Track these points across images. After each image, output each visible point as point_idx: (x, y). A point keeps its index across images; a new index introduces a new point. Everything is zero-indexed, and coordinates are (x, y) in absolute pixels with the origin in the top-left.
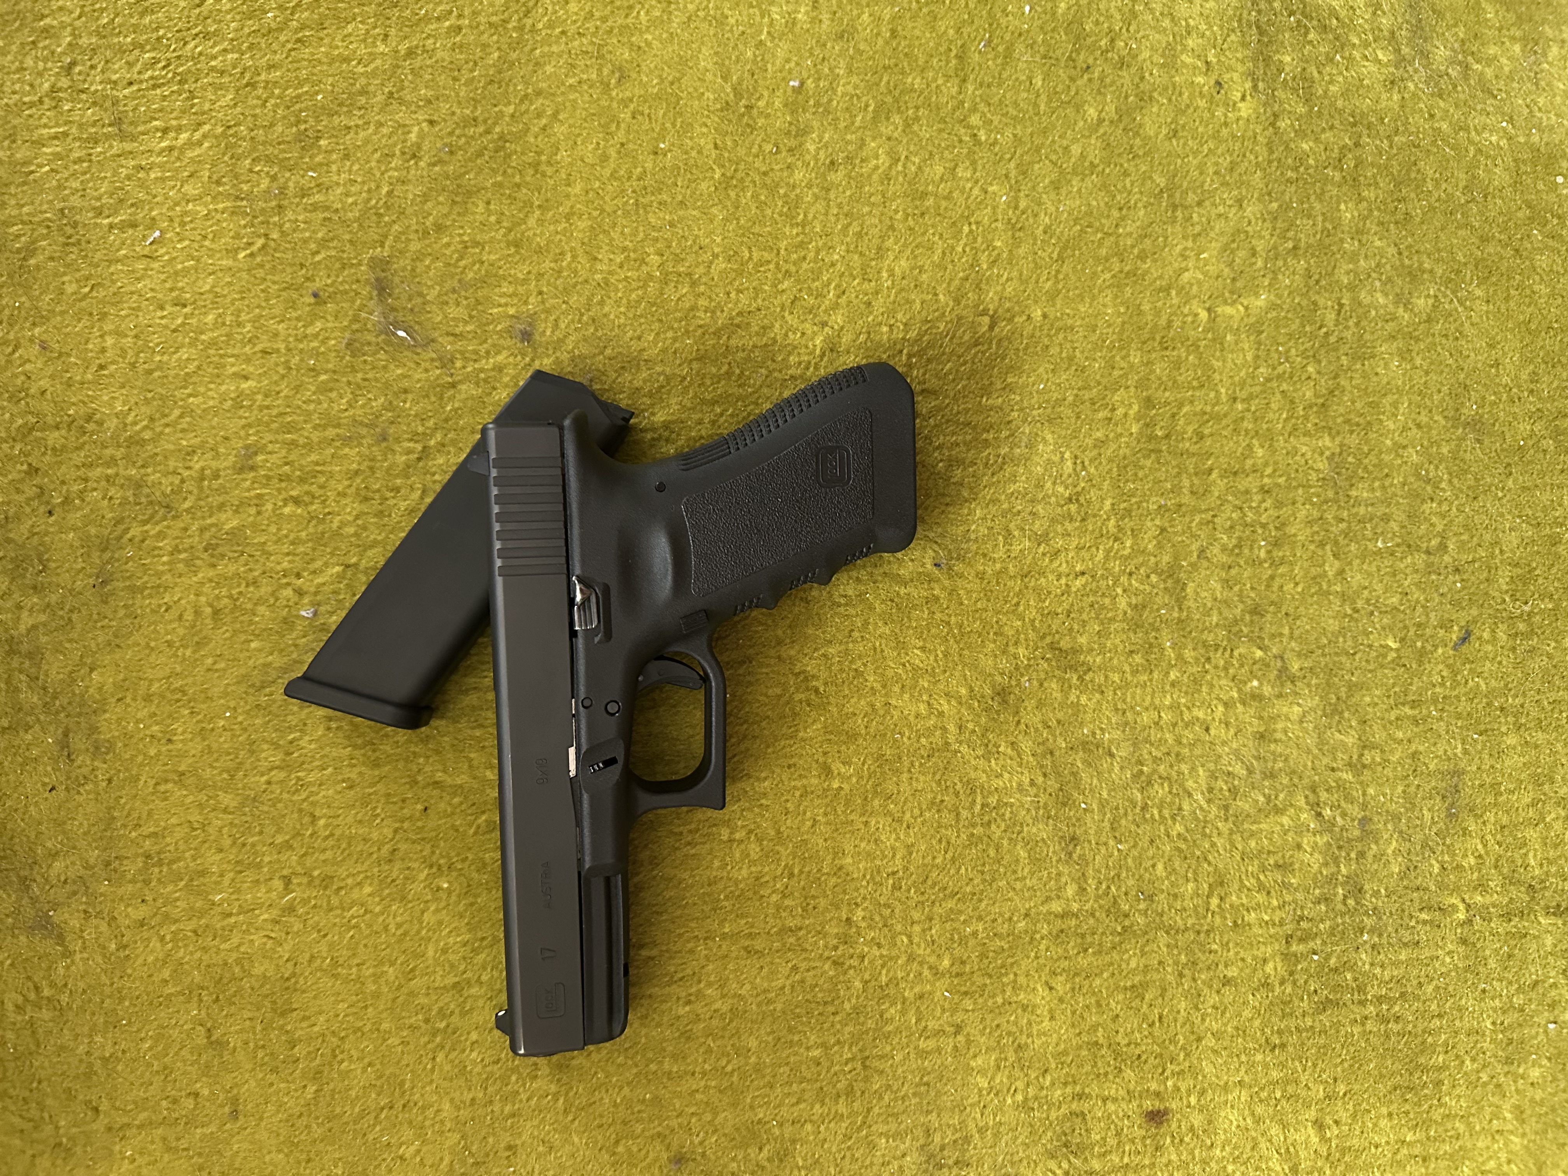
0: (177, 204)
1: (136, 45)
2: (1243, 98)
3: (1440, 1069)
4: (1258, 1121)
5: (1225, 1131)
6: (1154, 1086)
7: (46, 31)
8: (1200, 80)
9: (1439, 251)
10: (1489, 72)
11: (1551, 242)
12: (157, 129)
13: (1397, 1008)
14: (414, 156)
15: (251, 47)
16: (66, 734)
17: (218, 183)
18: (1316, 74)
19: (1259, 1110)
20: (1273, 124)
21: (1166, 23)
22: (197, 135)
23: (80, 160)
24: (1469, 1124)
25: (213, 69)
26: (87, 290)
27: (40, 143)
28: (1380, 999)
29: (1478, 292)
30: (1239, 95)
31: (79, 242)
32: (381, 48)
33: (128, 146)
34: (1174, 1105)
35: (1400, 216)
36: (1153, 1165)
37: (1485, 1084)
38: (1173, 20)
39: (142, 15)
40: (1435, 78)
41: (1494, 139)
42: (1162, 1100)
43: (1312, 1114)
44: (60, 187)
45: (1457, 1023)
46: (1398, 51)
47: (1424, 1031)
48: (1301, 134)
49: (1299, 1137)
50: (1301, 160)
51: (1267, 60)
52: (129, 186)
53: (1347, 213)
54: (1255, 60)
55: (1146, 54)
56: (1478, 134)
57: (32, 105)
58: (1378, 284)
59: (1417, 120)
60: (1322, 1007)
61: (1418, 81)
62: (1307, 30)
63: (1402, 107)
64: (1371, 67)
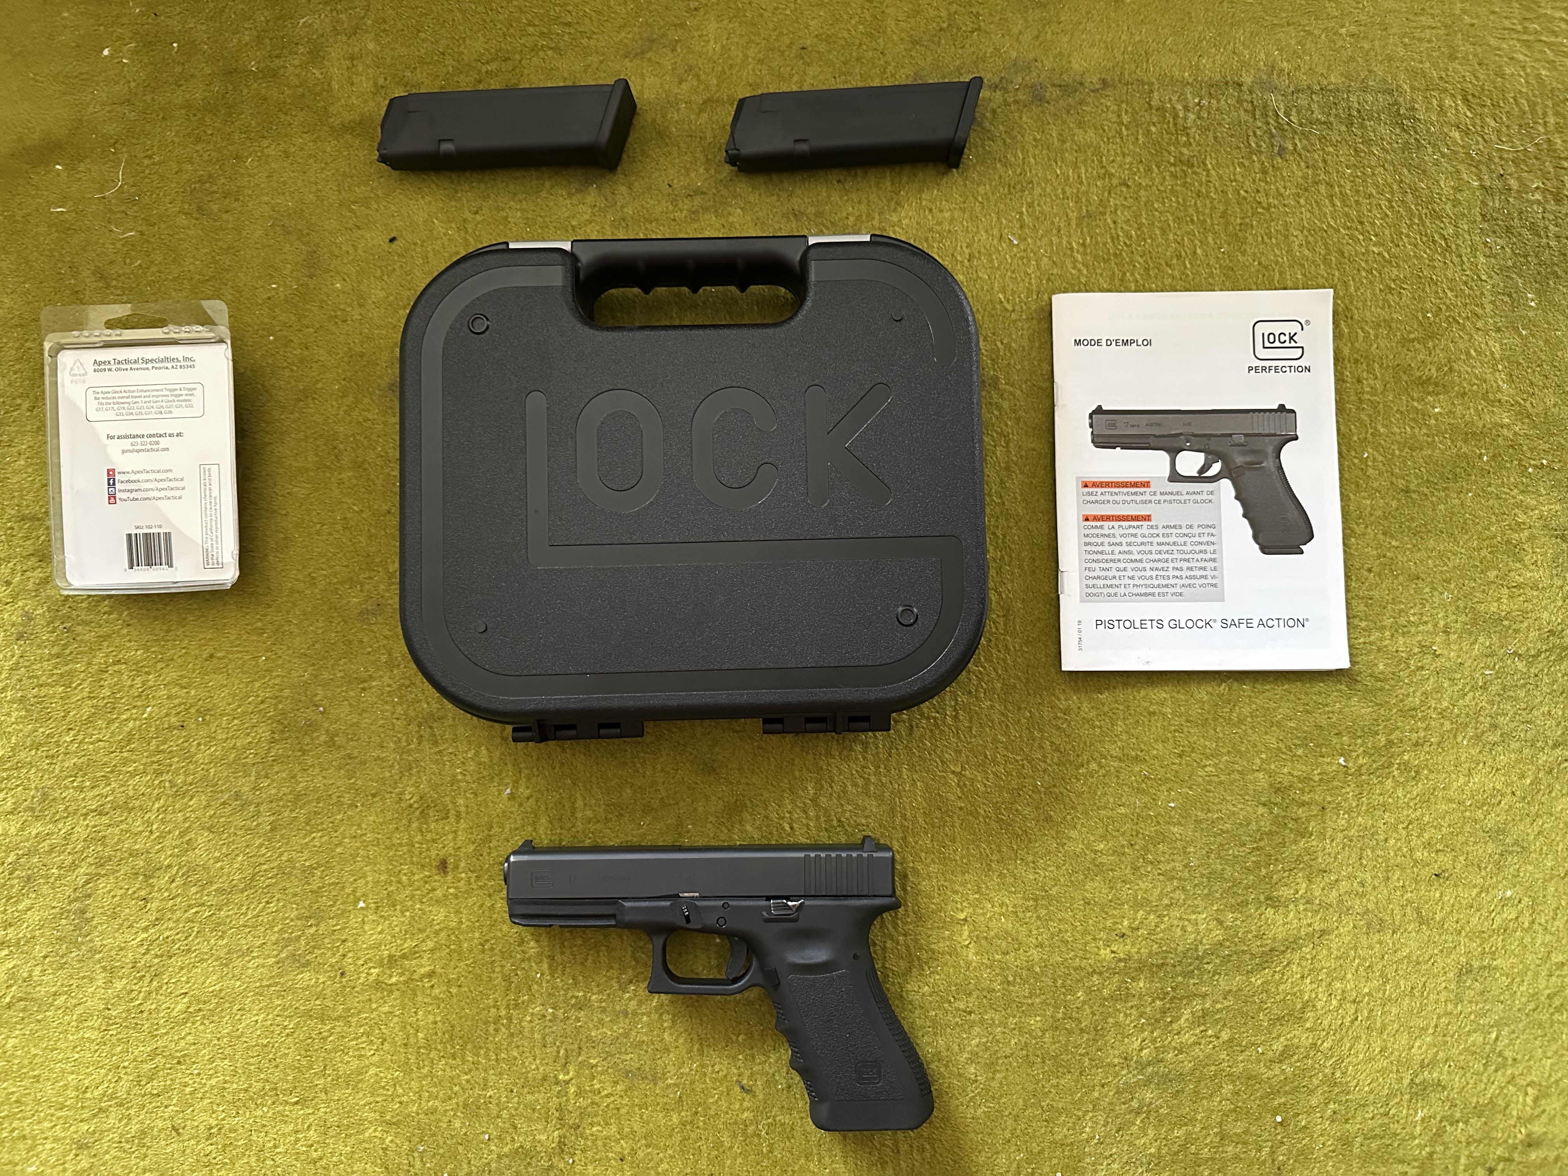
0: (1035, 254)
1: (1140, 226)
2: (1113, 952)
3: (463, 1058)
4: (437, 933)
5: (431, 911)
6: (462, 864)
7: (1149, 170)
8: (1126, 923)
9: (1008, 1085)
10: (1134, 1129)
11: (1015, 1165)
12: (1085, 240)
13: (503, 1030)
16: (703, 193)
17: (1049, 280)
18: (1130, 1004)
19: (443, 934)
20: (1094, 972)
21: (1166, 901)
22: (1080, 266)
23: (1064, 192)
24: (426, 1076)
25: (1125, 274)
26: (980, 199)
27: (1076, 167)
28: (510, 1019)
29: (980, 1111)
30: (1115, 949)
31: (1010, 193)
33: (1073, 223)
34: (449, 878)
35: (1031, 1058)
36: (412, 863)
37: (451, 1089)
38: (1167, 905)
39: (1161, 229)
40: (1130, 1089)
41: (1087, 1129)
42: (453, 870)
43: (439, 970)
44: (1047, 181)
45: (492, 1072)
46: (1149, 1064)
47: (487, 1049)
48: (1089, 991)
49: (424, 961)
50: (1070, 990)
51: (1139, 970)
52: (1047, 223)
53: (1035, 1022)
54: (1140, 961)
55: (1143, 885)
56: (1091, 1118)
58: (985, 1040)
59: (1099, 1075)
60: (507, 979)
61: (1127, 1077)
62: (1162, 1000)
63: (1109, 1064)
64: (1136, 1045)
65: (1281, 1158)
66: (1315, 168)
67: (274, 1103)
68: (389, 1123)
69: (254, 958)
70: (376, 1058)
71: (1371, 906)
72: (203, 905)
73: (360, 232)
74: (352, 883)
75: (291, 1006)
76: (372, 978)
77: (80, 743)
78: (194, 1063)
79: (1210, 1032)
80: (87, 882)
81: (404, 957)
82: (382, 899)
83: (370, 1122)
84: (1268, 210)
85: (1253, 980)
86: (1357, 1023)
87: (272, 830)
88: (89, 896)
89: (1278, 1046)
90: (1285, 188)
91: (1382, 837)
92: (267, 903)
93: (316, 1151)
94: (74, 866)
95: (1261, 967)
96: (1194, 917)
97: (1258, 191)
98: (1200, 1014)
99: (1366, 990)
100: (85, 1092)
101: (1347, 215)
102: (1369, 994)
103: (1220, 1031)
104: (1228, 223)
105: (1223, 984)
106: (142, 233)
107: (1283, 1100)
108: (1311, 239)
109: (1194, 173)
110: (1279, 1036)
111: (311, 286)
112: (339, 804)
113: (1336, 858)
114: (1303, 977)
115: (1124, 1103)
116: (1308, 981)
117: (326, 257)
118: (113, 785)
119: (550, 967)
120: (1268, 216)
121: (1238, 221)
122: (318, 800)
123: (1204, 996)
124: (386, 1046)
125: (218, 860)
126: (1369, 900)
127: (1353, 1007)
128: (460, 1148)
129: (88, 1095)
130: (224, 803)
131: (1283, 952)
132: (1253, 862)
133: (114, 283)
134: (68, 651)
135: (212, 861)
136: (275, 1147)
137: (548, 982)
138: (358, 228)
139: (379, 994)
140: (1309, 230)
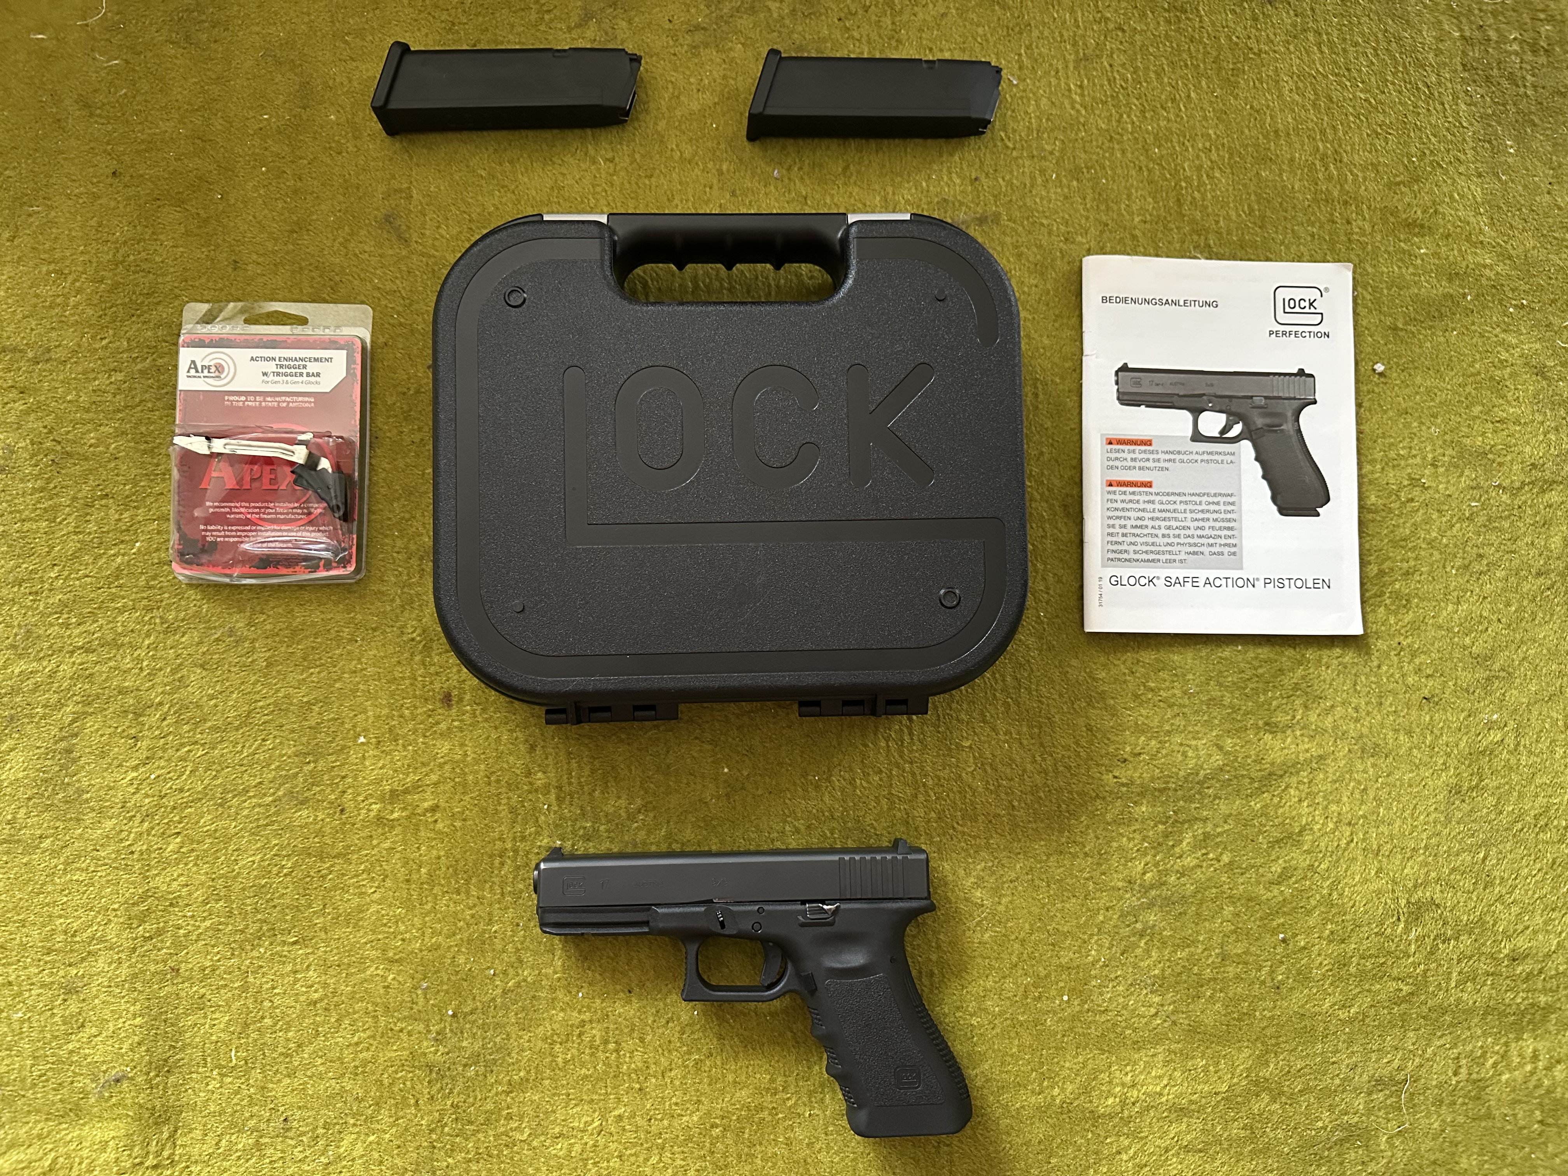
0: (1034, 94)
1: (1136, 69)
2: (1115, 777)
3: (468, 893)
4: (441, 766)
5: (434, 745)
6: (468, 697)
7: (1144, 15)
8: (1128, 749)
9: (1013, 909)
10: (1139, 951)
11: (1022, 989)
12: (1082, 82)
13: (509, 862)
14: (1066, 239)
15: (1136, 139)
16: (704, 29)
17: (1048, 119)
18: (1133, 828)
19: (447, 767)
21: (1167, 727)
22: (1078, 106)
23: (1061, 36)
24: (429, 912)
25: (1121, 116)
26: (979, 40)
29: (987, 936)
30: (1117, 774)
31: (1009, 35)
32: (1137, 219)
33: (1071, 66)
34: (454, 711)
35: (1037, 882)
36: (415, 697)
37: (455, 924)
38: (1168, 731)
39: (1156, 72)
40: (1135, 912)
41: (1093, 952)
42: (458, 703)
43: (442, 804)
44: (1044, 24)
45: (497, 906)
46: (1152, 887)
47: (493, 883)
49: (428, 795)
51: (1142, 794)
52: (1046, 65)
54: (1142, 785)
55: (1144, 712)
56: (1096, 942)
57: (1096, 6)
58: (990, 864)
59: (1104, 899)
60: (513, 811)
61: (1131, 900)
62: (1164, 823)
63: (1113, 888)
64: (1140, 868)
65: (1280, 977)
66: (1303, 15)
67: (271, 944)
68: (392, 961)
69: (250, 798)
70: (376, 896)
71: (1365, 731)
72: (196, 743)
73: (354, 64)
74: (352, 719)
75: (289, 844)
76: (372, 814)
77: (65, 580)
78: (187, 905)
79: (1211, 856)
80: (74, 721)
81: (406, 792)
82: (383, 735)
83: (372, 961)
84: (1259, 55)
85: (1253, 803)
86: (1353, 845)
87: (267, 667)
88: (76, 735)
89: (1277, 868)
90: (1275, 35)
91: (1375, 663)
92: (263, 740)
93: (316, 991)
94: (60, 705)
95: (1260, 791)
96: (1194, 743)
97: (1249, 38)
98: (1201, 837)
99: (1361, 813)
100: (73, 936)
101: (1335, 62)
102: (1364, 817)
103: (1221, 854)
104: (1220, 69)
105: (1224, 808)
106: (127, 62)
107: (1282, 920)
108: (1300, 84)
109: (1187, 18)
110: (1278, 858)
111: (305, 117)
112: (338, 639)
113: (1331, 685)
114: (1300, 801)
115: (1129, 926)
116: (1305, 804)
117: (320, 88)
118: (101, 621)
119: (558, 798)
120: (1259, 61)
121: (1231, 66)
122: (316, 635)
123: (1205, 820)
124: (389, 883)
125: (211, 697)
126: (1363, 725)
127: (1349, 829)
128: (465, 984)
129: (78, 939)
130: (217, 640)
131: (1281, 776)
132: (1252, 689)
133: (98, 112)
134: (52, 485)
135: (205, 699)
136: (274, 988)
137: (555, 812)
138: (352, 59)
139: (380, 831)
140: (1298, 76)
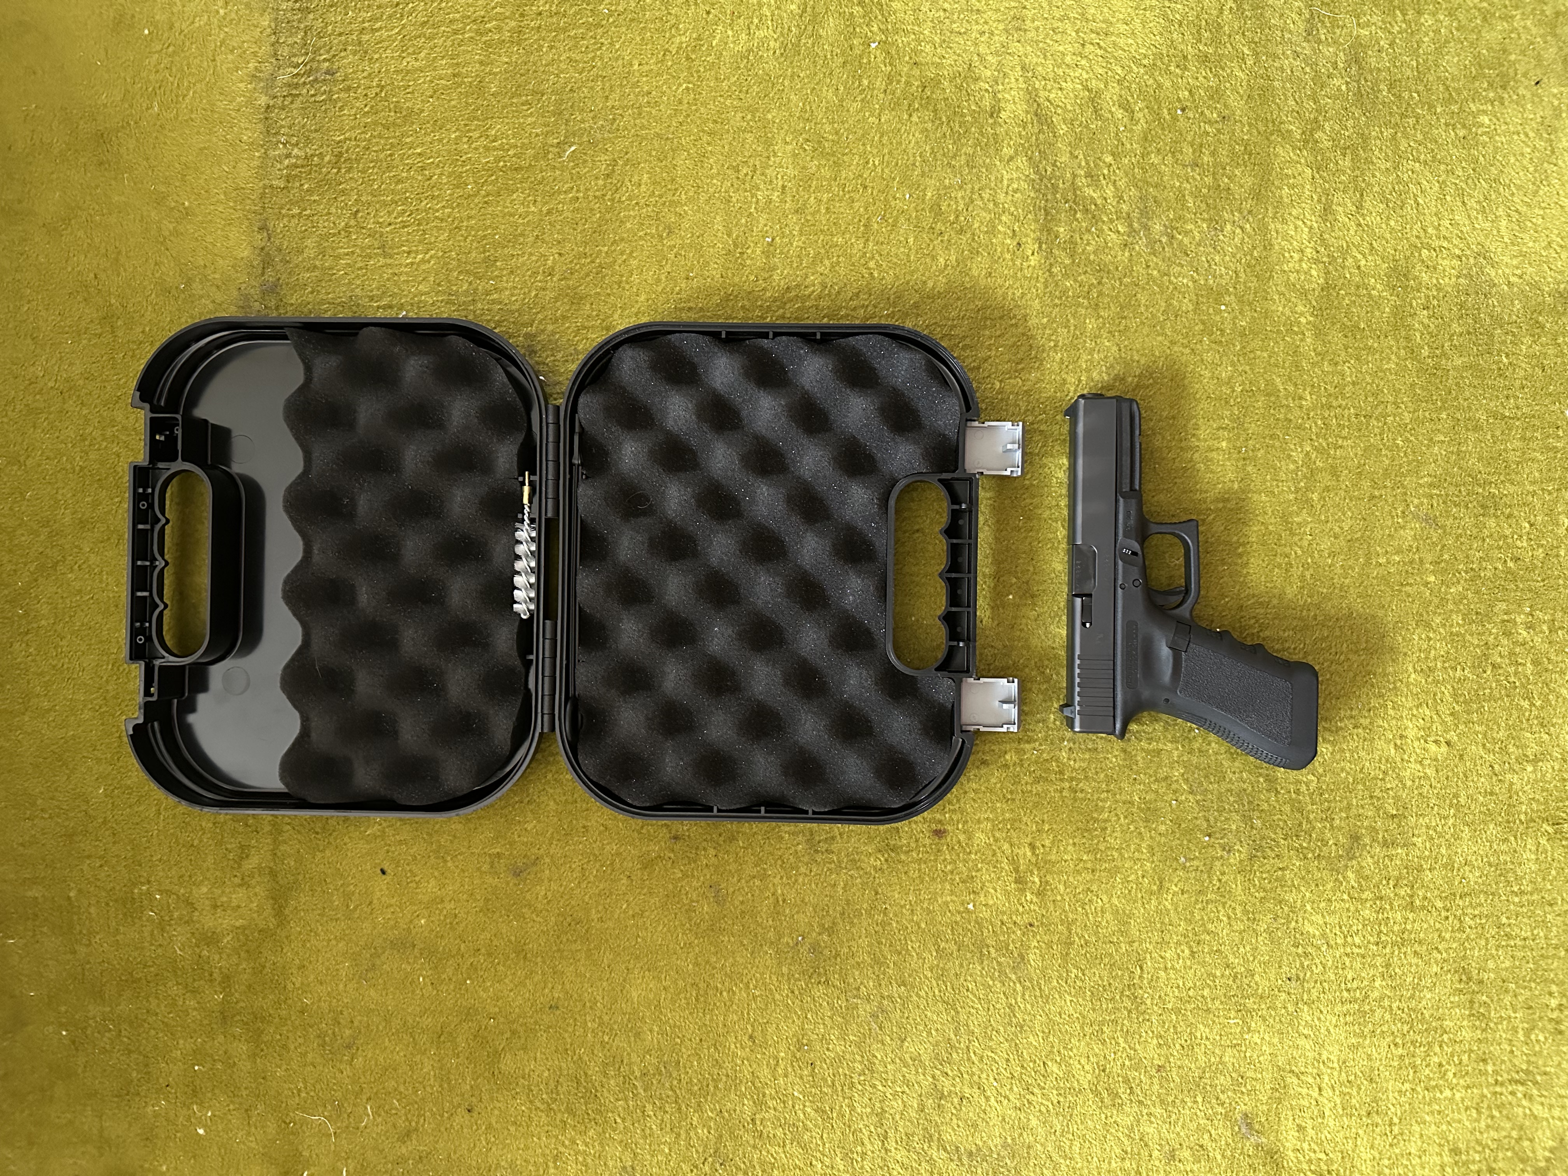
1: (394, 202)
2: (1033, 254)
3: (1106, 821)
4: (997, 841)
5: (978, 844)
6: (938, 816)
7: (343, 192)
8: (1008, 241)
9: (1144, 349)
10: (1186, 241)
11: (1213, 346)
12: (404, 252)
13: (1082, 785)
14: (550, 274)
15: (458, 205)
17: (439, 285)
18: (1078, 240)
19: (997, 835)
20: (1049, 271)
21: (991, 205)
22: (428, 256)
23: (361, 268)
24: (1121, 854)
25: (436, 217)
27: (338, 257)
28: (1072, 779)
30: (1030, 252)
32: (533, 209)
33: (389, 261)
34: (949, 828)
35: (1122, 328)
36: (936, 860)
37: (1132, 832)
38: (994, 205)
39: (397, 183)
40: (1151, 243)
41: (1185, 281)
42: (943, 825)
43: (1028, 840)
44: (350, 283)
45: (1118, 796)
46: (1130, 226)
47: (1098, 799)
48: (1066, 276)
49: (1021, 852)
50: (1064, 292)
51: (1049, 231)
52: (388, 285)
53: (1091, 324)
54: (1041, 231)
55: (976, 225)
56: (1176, 278)
57: (334, 235)
59: (1139, 269)
60: (1037, 780)
61: (1141, 246)
62: (1076, 212)
63: (1130, 260)
64: (1114, 236)
65: (1215, 115)
66: (346, 43)
67: (1141, 988)
68: (1161, 887)
69: (1016, 1003)
70: (1105, 898)
71: (1001, 26)
72: (968, 1047)
73: (375, 901)
74: (952, 914)
75: (1058, 971)
76: (1035, 900)
77: (824, 1155)
78: (1105, 1057)
79: (1106, 172)
80: (945, 1150)
81: (1017, 870)
82: (967, 888)
83: (1159, 903)
84: (383, 87)
85: (1061, 132)
86: (1102, 43)
87: (905, 986)
88: (957, 1147)
89: (1119, 113)
90: (363, 71)
91: (942, 13)
92: (968, 990)
93: (1183, 952)
94: (931, 1161)
95: (1051, 125)
96: (1005, 182)
97: (366, 95)
98: (1089, 179)
99: (1074, 34)
100: (1126, 1153)
101: (390, 16)
102: (1077, 32)
103: (1104, 162)
104: (394, 124)
105: (1064, 158)
107: (1165, 111)
108: (411, 50)
109: (347, 152)
110: (1110, 111)
111: (422, 946)
112: (883, 924)
113: (959, 55)
114: (1061, 89)
115: (1164, 248)
116: (1064, 84)
117: (396, 932)
118: (861, 1126)
119: (1028, 742)
120: (389, 88)
121: (392, 114)
122: (880, 943)
123: (1074, 176)
124: (1094, 888)
125: (929, 1033)
126: (996, 28)
127: (1088, 46)
128: (1183, 826)
129: (1129, 1150)
130: (881, 1029)
131: (1039, 105)
132: (960, 127)
133: (413, 1124)
134: (742, 1166)
135: (931, 1039)
136: (1178, 987)
137: (1041, 745)
138: (371, 903)
139: (1049, 893)
140: (403, 52)
